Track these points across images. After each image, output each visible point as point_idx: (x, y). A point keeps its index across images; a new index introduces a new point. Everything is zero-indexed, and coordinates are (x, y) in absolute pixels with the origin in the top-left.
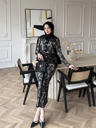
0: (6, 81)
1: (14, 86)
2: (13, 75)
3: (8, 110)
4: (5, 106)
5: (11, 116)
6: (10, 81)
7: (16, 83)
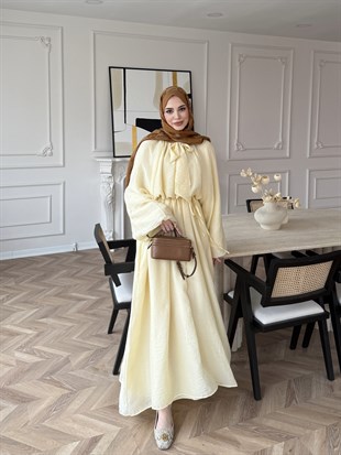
0: (49, 296)
1: (79, 312)
2: (72, 276)
3: (66, 392)
4: (52, 380)
5: (76, 412)
7: (83, 303)
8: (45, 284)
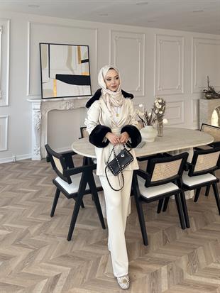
0: (5, 191)
1: (28, 200)
2: (17, 177)
3: (31, 250)
4: (21, 244)
5: (41, 261)
6: (15, 191)
7: (28, 194)
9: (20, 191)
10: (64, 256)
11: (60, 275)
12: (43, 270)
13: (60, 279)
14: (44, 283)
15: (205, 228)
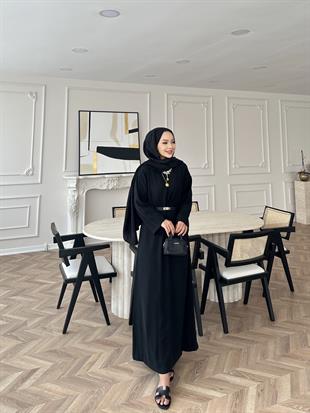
3: (20, 342)
4: (12, 335)
5: (25, 354)
8: (18, 274)
9: (37, 283)
10: (51, 351)
11: (37, 369)
12: (23, 363)
13: (37, 373)
14: (17, 375)
15: (236, 335)
